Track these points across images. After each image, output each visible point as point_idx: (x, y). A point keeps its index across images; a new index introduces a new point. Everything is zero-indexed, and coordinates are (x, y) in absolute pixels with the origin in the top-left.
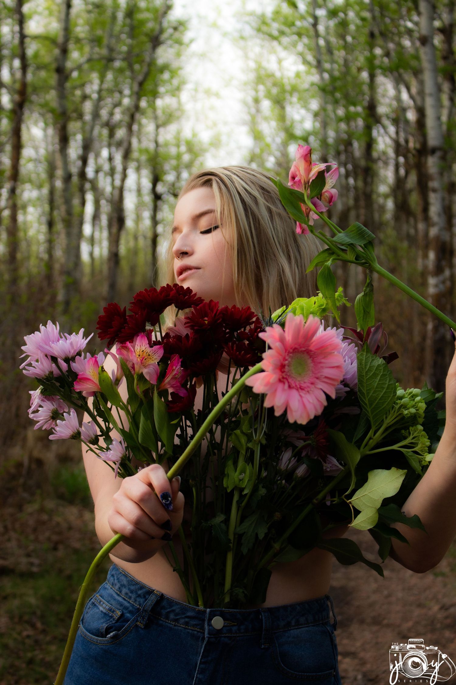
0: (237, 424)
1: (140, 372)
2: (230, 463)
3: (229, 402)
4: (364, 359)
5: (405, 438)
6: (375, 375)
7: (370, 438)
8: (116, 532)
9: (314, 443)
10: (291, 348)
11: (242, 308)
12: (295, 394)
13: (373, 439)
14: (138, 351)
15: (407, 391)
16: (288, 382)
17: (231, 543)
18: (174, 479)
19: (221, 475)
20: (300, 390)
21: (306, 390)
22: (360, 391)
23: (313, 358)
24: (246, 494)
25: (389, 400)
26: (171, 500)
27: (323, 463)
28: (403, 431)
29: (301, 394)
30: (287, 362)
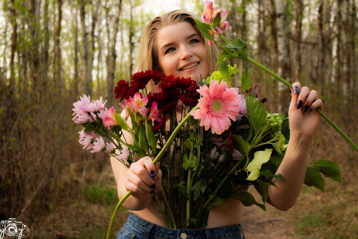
0: (188, 136)
1: (138, 111)
2: (186, 156)
3: (183, 125)
4: (249, 99)
5: (273, 138)
6: (255, 107)
7: (255, 139)
8: (128, 190)
9: (227, 143)
10: (213, 97)
11: (187, 78)
12: (215, 119)
13: (257, 139)
14: (136, 101)
15: (272, 115)
16: (211, 114)
17: (188, 195)
18: (156, 164)
19: (182, 161)
20: (217, 118)
21: (220, 117)
22: (248, 115)
23: (224, 102)
24: (194, 171)
25: (263, 118)
26: (155, 174)
27: (232, 153)
28: (272, 135)
29: (218, 119)
30: (210, 104)
